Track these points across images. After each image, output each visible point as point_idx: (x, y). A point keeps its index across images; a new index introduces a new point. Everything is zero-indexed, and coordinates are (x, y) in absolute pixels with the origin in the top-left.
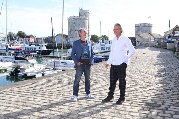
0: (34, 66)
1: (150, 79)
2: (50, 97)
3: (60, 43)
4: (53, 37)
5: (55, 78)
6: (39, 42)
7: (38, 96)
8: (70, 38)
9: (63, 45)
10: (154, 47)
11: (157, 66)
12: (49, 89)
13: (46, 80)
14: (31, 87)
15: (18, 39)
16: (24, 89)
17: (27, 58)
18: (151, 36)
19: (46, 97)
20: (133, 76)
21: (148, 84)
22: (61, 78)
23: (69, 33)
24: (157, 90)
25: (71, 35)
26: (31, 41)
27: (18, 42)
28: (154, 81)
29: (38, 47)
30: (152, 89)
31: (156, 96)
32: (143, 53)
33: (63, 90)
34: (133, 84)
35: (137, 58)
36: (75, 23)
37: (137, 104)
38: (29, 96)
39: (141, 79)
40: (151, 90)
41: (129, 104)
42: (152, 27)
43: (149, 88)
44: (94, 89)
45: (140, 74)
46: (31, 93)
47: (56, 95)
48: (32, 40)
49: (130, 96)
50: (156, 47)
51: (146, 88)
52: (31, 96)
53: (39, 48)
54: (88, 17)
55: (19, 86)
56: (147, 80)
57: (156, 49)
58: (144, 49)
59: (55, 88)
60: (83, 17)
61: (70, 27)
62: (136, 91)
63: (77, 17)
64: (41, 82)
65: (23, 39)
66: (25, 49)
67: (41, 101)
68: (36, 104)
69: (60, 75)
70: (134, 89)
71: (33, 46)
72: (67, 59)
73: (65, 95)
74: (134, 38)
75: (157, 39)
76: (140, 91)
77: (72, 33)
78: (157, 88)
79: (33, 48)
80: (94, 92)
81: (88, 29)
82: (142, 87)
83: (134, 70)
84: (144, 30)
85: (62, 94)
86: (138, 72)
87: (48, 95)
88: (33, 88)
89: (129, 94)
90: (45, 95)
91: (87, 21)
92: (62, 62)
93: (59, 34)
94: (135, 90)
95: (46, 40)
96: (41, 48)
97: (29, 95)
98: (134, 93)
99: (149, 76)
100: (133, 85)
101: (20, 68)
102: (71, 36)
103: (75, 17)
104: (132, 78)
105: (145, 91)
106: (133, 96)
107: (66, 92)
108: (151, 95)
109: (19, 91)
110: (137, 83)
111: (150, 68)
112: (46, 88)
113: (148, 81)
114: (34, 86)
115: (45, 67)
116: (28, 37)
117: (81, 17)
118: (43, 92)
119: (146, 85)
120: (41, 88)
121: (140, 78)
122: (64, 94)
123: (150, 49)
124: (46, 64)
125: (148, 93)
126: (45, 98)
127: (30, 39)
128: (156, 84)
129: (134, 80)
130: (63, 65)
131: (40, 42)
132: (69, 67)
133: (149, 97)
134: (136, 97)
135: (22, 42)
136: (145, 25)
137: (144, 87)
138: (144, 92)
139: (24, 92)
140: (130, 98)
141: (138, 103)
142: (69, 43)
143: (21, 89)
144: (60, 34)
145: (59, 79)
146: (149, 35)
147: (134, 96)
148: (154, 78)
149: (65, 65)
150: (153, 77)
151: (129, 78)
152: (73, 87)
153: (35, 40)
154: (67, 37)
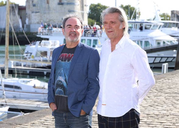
3: (3, 27)
8: (30, 12)
9: (11, 33)
25: (34, 5)
72: (24, 74)
92: (6, 86)
102: (34, 9)
130: (11, 93)
132: (28, 99)
142: (28, 27)
144: (2, 2)
149: (16, 93)
154: (23, 12)
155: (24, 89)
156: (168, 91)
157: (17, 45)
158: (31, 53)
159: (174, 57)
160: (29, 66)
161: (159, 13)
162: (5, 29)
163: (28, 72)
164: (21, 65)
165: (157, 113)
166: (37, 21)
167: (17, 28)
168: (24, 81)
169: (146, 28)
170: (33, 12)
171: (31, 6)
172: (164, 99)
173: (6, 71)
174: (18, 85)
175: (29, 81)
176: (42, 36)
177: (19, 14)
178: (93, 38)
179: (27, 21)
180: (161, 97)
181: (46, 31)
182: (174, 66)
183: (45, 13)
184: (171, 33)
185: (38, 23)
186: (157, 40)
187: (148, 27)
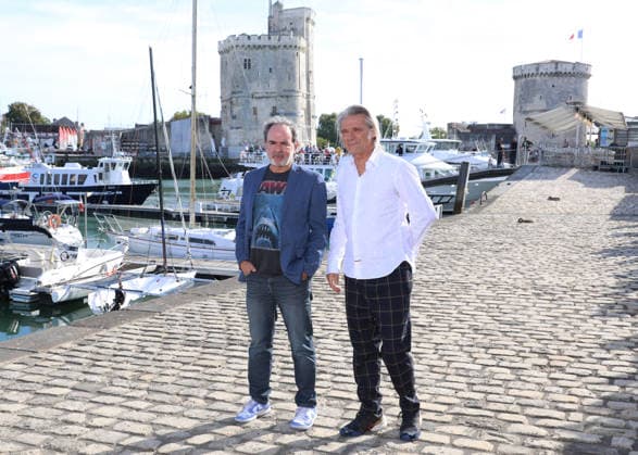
0: (75, 256)
1: (579, 323)
2: (156, 408)
3: (186, 151)
4: (155, 128)
5: (172, 320)
6: (99, 148)
7: (105, 404)
8: (228, 128)
9: (198, 160)
10: (596, 168)
11: (611, 261)
12: (148, 369)
13: (134, 326)
14: (75, 363)
15: (12, 136)
16: (46, 371)
17: (43, 220)
18: (585, 120)
19: (138, 410)
20: (506, 308)
21: (570, 350)
22: (197, 317)
23: (224, 108)
24: (611, 380)
25: (234, 117)
26: (63, 147)
27: (9, 151)
28: (599, 337)
29: (96, 170)
30: (590, 375)
31: (605, 405)
32: (550, 199)
33: (208, 377)
34: (506, 347)
35: (520, 221)
36: (247, 64)
37: (523, 444)
38: (70, 406)
39: (541, 327)
40: (584, 379)
41: (490, 446)
42: (588, 76)
43: (577, 367)
44: (337, 372)
45: (534, 299)
46: (74, 389)
47: (179, 399)
48: (69, 141)
49: (492, 406)
50: (606, 170)
51: (561, 369)
52: (77, 405)
53: (101, 175)
54: (307, 40)
55: (26, 357)
56: (566, 330)
57: (608, 177)
58: (553, 178)
59: (174, 364)
60: (285, 40)
61: (229, 85)
62: (519, 384)
63: (260, 38)
64: (112, 336)
65: (30, 139)
66: (42, 183)
67: (118, 427)
68: (96, 439)
69: (194, 306)
70: (508, 374)
71: (74, 168)
72: (218, 222)
73: (214, 400)
74: (507, 127)
75: (612, 134)
76: (537, 380)
77: (236, 110)
78: (610, 368)
79: (72, 176)
80: (336, 386)
81: (308, 90)
82: (544, 362)
83: (511, 281)
84: (554, 91)
85: (204, 392)
86: (524, 289)
87: (147, 400)
88: (80, 364)
89: (490, 397)
90: (134, 398)
91: (302, 56)
92: (192, 240)
93: (181, 111)
94: (513, 377)
95: (127, 139)
96: (107, 178)
97: (67, 398)
98: (511, 392)
99: (577, 311)
100: (507, 352)
101: (18, 267)
102: (234, 122)
103: (249, 37)
104: (501, 322)
105: (560, 382)
106: (503, 407)
107: (219, 386)
108: (586, 402)
109: (26, 378)
110: (521, 343)
111: (581, 270)
112: (136, 367)
113: (573, 335)
114: (85, 355)
115: (120, 260)
116: (54, 128)
117: (274, 41)
118: (124, 383)
119: (560, 353)
120: (115, 365)
121: (534, 322)
122: (211, 395)
123: (579, 181)
124: (127, 248)
125: (574, 391)
126: (135, 415)
127: (61, 139)
128: (608, 350)
129: (507, 328)
130: (200, 251)
131: (103, 147)
132: (225, 259)
133: (575, 411)
134: (518, 409)
135: (27, 152)
136: (559, 69)
137: (552, 363)
138: (554, 389)
139: (48, 386)
140: (492, 414)
141: (529, 440)
142: (225, 150)
143: (34, 370)
144: (185, 112)
145: (188, 322)
146: (577, 115)
147: (511, 408)
148: (597, 320)
149: (207, 251)
150: (592, 317)
151: (488, 320)
152: (246, 362)
153: (79, 140)
154: (217, 127)
155: (218, 245)
156: (443, 245)
157: (209, 178)
158: (230, 191)
159: (452, 196)
160: (226, 211)
161: (428, 127)
162: (189, 154)
163: (226, 218)
164: (214, 209)
165: (425, 278)
166: (239, 141)
167: (207, 152)
168: (219, 233)
169: (407, 151)
170: (232, 128)
171: (230, 119)
172: (437, 258)
173: (192, 217)
174: (211, 239)
175: (226, 233)
176: (246, 165)
177: (210, 131)
178: (324, 168)
179: (223, 143)
180: (432, 255)
181: (252, 156)
182: (452, 210)
183: (251, 129)
184: (446, 157)
185: (240, 145)
186: (425, 170)
187: (410, 149)
